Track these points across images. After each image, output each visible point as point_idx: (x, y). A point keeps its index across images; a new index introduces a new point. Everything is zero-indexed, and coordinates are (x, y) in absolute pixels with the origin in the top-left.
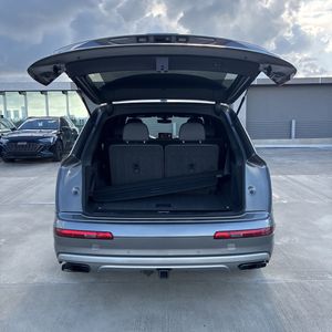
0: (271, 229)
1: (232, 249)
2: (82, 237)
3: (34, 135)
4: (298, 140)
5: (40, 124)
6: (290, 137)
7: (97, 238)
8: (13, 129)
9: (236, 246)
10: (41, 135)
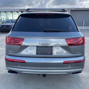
0: (84, 60)
1: (70, 67)
2: (14, 62)
3: (8, 24)
4: (85, 27)
5: (10, 21)
6: (83, 26)
7: (20, 62)
8: (3, 23)
9: (71, 66)
10: (10, 24)
